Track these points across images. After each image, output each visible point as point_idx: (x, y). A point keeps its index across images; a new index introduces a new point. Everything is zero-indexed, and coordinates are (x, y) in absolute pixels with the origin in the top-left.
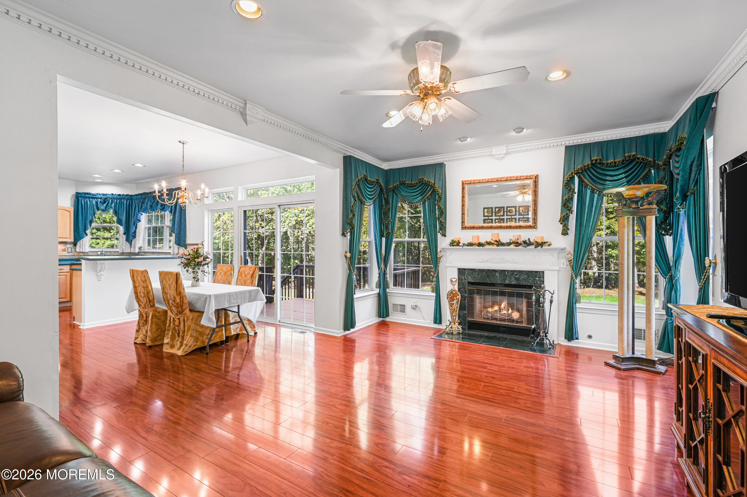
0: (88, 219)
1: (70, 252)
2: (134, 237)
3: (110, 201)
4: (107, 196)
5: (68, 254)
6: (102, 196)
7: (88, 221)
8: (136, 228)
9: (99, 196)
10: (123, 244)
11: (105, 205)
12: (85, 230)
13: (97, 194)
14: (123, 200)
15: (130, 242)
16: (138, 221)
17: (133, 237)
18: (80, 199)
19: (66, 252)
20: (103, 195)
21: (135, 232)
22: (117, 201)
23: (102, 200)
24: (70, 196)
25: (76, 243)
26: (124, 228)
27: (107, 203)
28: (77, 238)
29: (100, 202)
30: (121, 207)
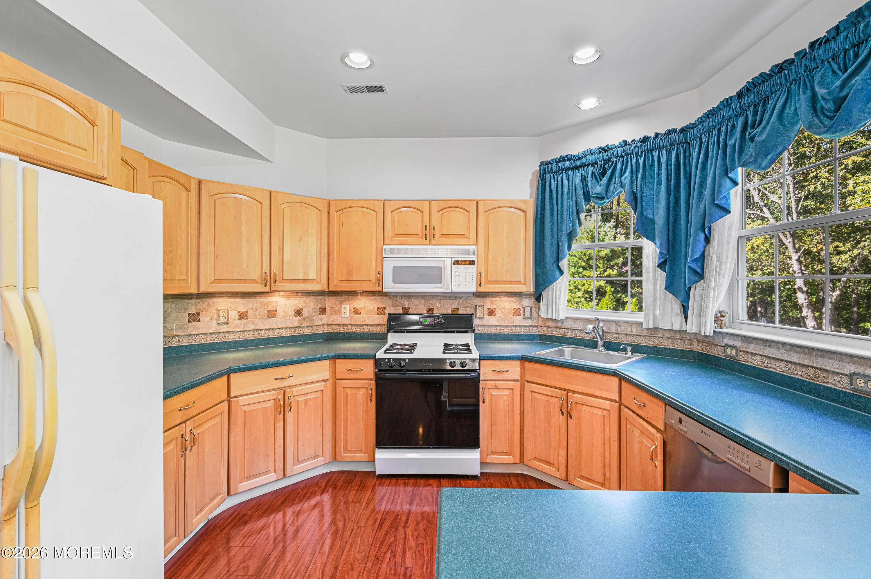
0: (564, 229)
1: (530, 318)
2: (700, 275)
3: (619, 166)
4: (611, 152)
5: (526, 323)
6: (597, 156)
7: (565, 234)
8: (707, 240)
9: (590, 159)
10: (655, 300)
11: (605, 180)
12: (558, 259)
13: (584, 155)
14: (656, 154)
15: (683, 293)
16: (718, 212)
17: (693, 278)
18: (547, 176)
19: (521, 317)
20: (602, 150)
21: (702, 259)
22: (637, 161)
23: (597, 170)
24: (530, 178)
25: (540, 295)
26: (661, 247)
27: (609, 172)
28: (542, 282)
29: (593, 173)
30: (652, 177)
